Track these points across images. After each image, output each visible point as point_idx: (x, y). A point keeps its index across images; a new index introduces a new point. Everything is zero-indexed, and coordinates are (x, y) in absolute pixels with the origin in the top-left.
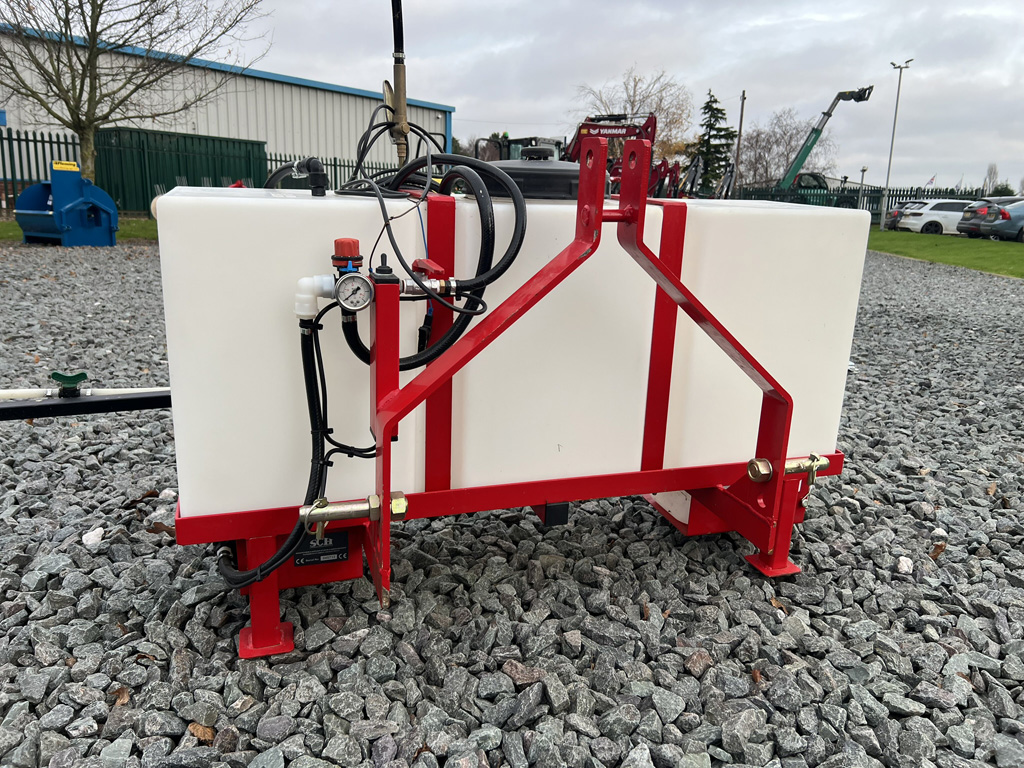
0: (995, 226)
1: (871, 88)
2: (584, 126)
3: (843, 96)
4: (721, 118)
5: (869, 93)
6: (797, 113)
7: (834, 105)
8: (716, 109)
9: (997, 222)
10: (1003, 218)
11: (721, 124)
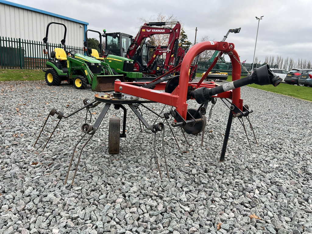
0: (307, 81)
1: (240, 28)
2: (143, 28)
3: (231, 31)
4: (186, 38)
5: (240, 30)
6: (209, 38)
7: (228, 34)
8: (184, 35)
9: (308, 79)
10: (310, 78)
11: (186, 40)
